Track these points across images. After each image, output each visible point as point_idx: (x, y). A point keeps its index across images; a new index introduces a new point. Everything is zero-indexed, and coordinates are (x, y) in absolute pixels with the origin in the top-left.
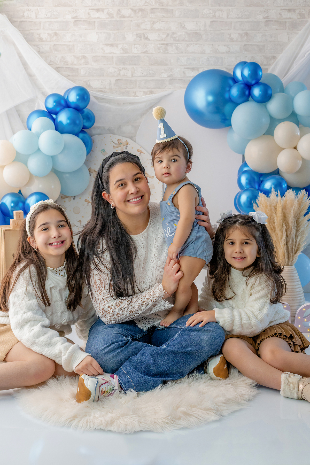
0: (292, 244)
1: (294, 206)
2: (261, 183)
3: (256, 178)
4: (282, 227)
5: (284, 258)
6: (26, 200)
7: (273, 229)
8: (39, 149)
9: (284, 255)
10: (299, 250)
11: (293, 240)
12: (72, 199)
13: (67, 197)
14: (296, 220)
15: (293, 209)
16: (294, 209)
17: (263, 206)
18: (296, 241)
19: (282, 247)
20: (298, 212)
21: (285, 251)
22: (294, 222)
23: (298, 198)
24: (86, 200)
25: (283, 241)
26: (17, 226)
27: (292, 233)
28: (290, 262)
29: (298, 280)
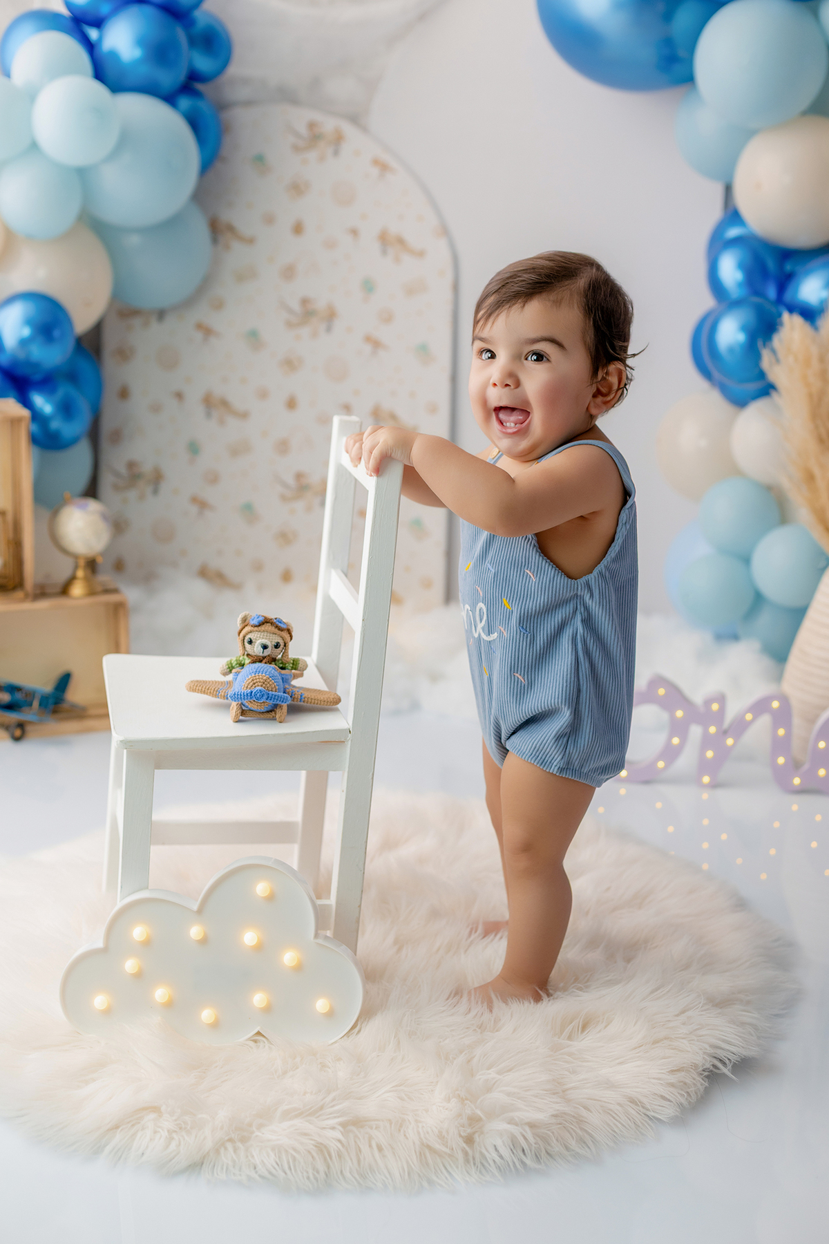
2: (785, 281)
3: (771, 264)
8: (34, 146)
12: (154, 319)
13: (137, 313)
17: (796, 359)
24: (199, 326)
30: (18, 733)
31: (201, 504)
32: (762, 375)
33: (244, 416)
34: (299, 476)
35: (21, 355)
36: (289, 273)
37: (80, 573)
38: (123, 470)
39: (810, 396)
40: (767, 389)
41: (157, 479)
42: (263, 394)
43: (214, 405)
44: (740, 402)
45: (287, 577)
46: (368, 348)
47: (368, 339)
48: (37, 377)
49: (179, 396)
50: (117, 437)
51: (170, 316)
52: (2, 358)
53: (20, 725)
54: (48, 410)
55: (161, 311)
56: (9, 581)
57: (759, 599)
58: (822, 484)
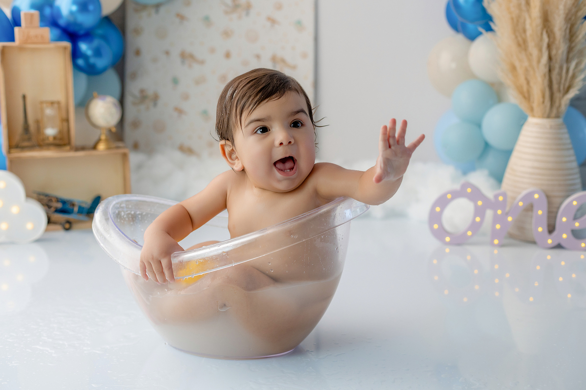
0: (560, 74)
4: (541, 40)
5: (543, 102)
7: (523, 45)
9: (544, 97)
11: (561, 68)
12: (153, 10)
13: (144, 7)
14: (569, 26)
15: (563, 4)
16: (566, 3)
18: (568, 69)
19: (540, 79)
20: (574, 10)
21: (545, 87)
24: (178, 15)
25: (542, 68)
26: (27, 40)
27: (560, 52)
28: (554, 111)
29: (570, 146)
30: (67, 226)
31: (180, 111)
32: (484, 10)
33: (202, 62)
35: (71, 19)
37: (103, 137)
38: (137, 94)
39: (512, 19)
40: (486, 22)
41: (156, 98)
42: (212, 51)
43: (186, 57)
44: (472, 38)
46: (268, 24)
47: (269, 19)
48: (82, 32)
49: (167, 53)
50: (134, 76)
51: (162, 10)
52: (62, 22)
53: (69, 222)
54: (89, 53)
55: (157, 6)
56: (62, 142)
57: (487, 146)
58: (520, 71)
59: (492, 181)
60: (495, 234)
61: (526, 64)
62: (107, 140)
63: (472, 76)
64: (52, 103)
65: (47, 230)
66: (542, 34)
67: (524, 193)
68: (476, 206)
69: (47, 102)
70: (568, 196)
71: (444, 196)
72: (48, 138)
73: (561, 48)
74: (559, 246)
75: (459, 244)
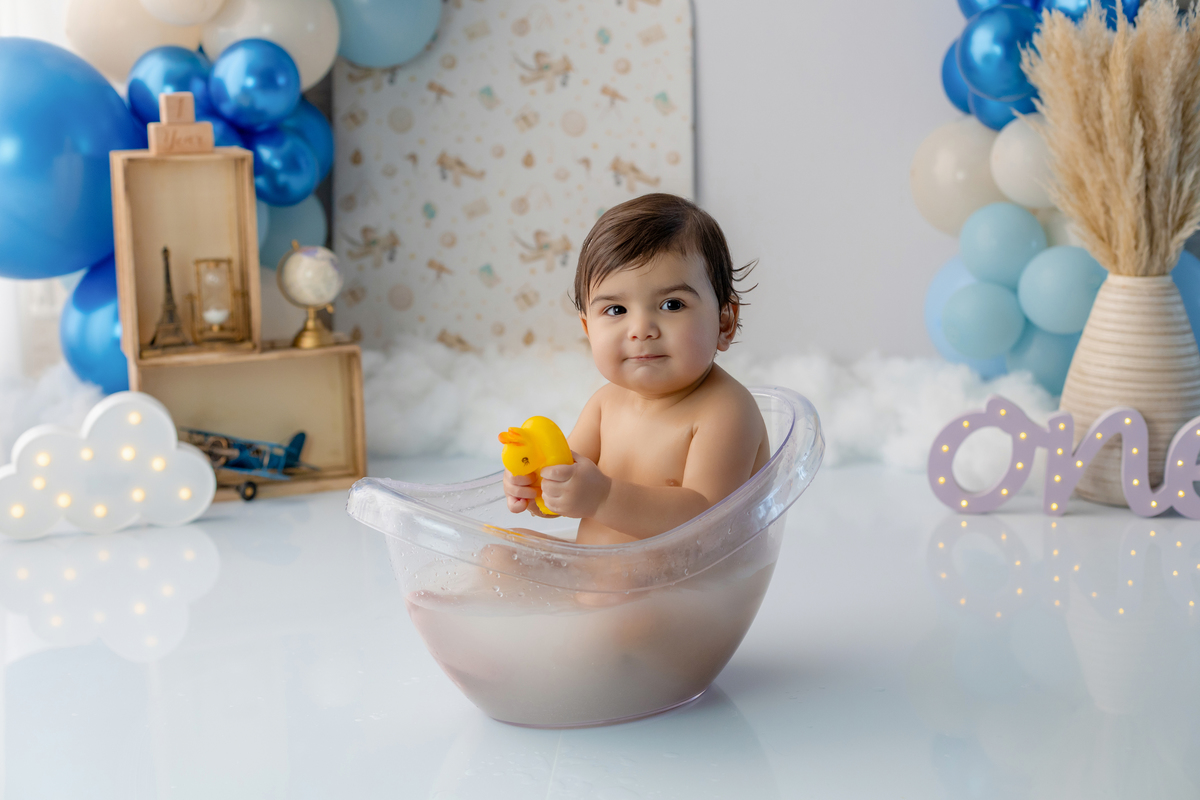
0: (1166, 195)
1: (1173, 53)
4: (1130, 132)
5: (1136, 247)
6: (211, 66)
7: (1096, 143)
9: (1137, 237)
10: (1189, 216)
11: (1168, 183)
12: (385, 78)
13: (367, 72)
14: (1181, 105)
15: (1170, 65)
16: (1175, 63)
17: (1058, 56)
18: (1180, 186)
19: (1129, 205)
20: (1189, 77)
21: (1139, 220)
22: (1175, 112)
23: (1187, 24)
24: (432, 86)
25: (1134, 185)
26: (171, 147)
27: (1166, 153)
28: (1157, 263)
29: (1187, 327)
30: (249, 492)
31: (440, 269)
32: (1022, 77)
33: (481, 175)
34: (538, 234)
35: (245, 103)
36: (522, 27)
37: (311, 324)
38: (357, 236)
39: (1076, 94)
40: (1027, 99)
41: (393, 244)
42: (499, 153)
43: (449, 166)
44: (997, 125)
45: (529, 339)
46: (606, 100)
47: (605, 91)
48: (263, 127)
49: (413, 158)
50: (351, 202)
51: (402, 77)
52: (226, 108)
53: (252, 484)
54: (277, 164)
55: (392, 71)
56: (237, 334)
57: (1028, 327)
58: (1093, 190)
59: (1040, 393)
60: (1051, 492)
61: (1104, 176)
62: (316, 330)
63: (997, 196)
64: (218, 262)
65: (215, 500)
66: (1132, 121)
67: (1105, 415)
68: (1016, 442)
69: (206, 261)
70: (1186, 420)
71: (957, 423)
72: (210, 328)
73: (1168, 146)
74: (1171, 513)
75: (985, 513)
